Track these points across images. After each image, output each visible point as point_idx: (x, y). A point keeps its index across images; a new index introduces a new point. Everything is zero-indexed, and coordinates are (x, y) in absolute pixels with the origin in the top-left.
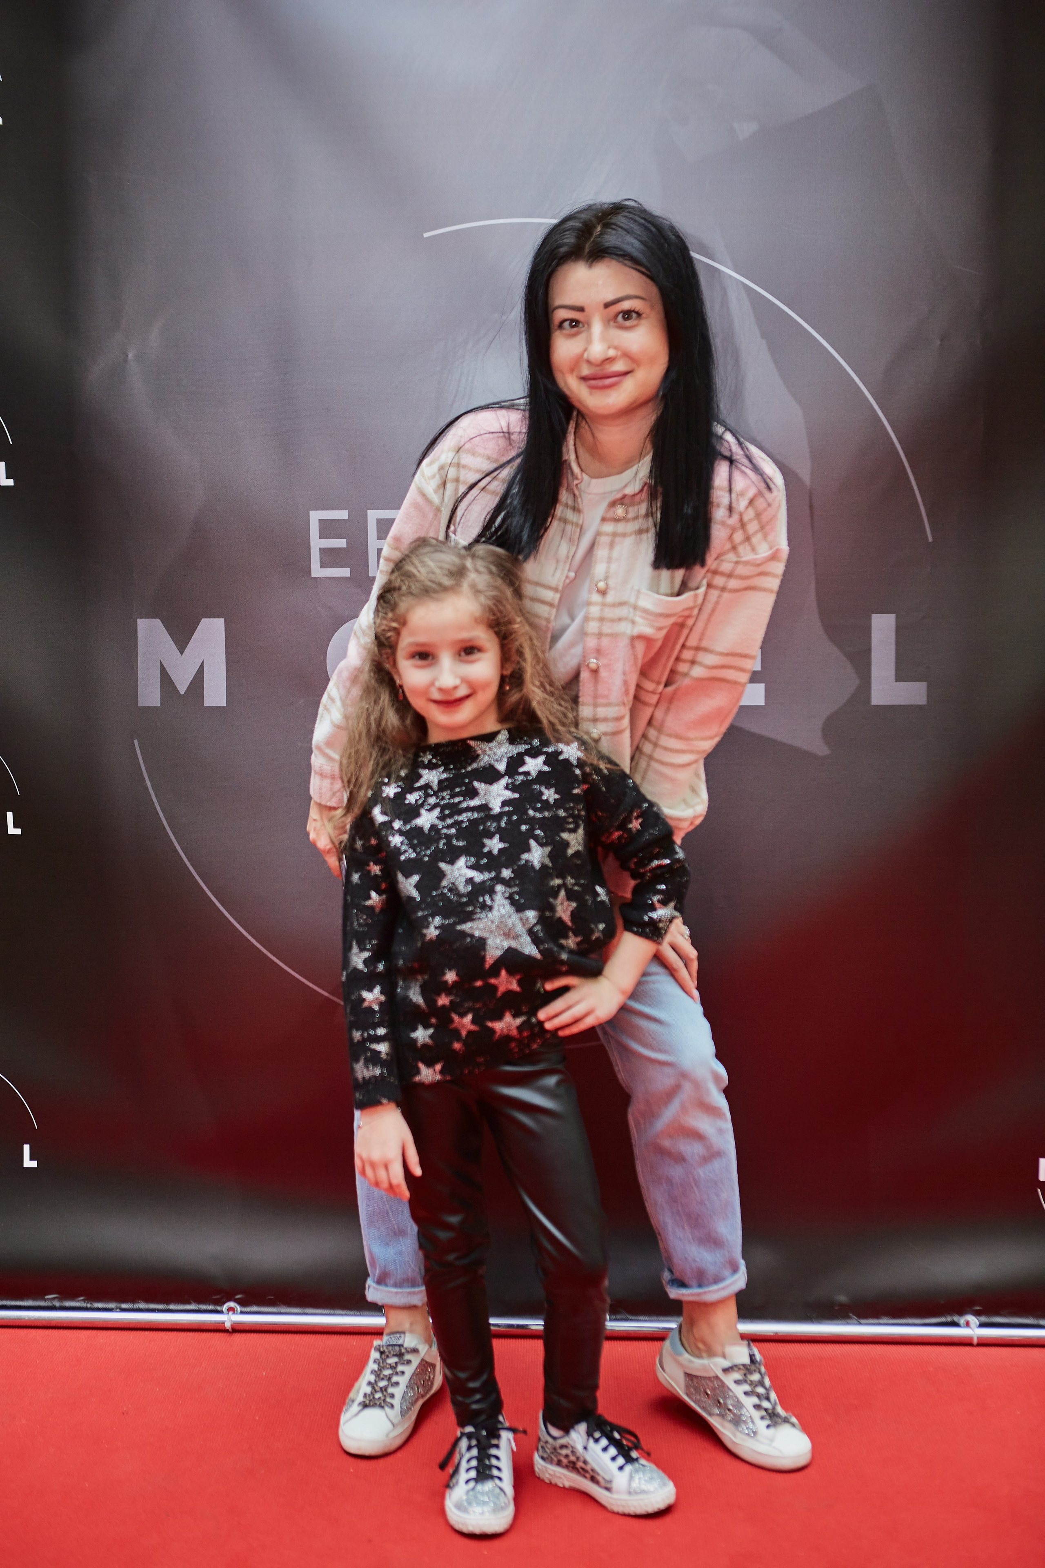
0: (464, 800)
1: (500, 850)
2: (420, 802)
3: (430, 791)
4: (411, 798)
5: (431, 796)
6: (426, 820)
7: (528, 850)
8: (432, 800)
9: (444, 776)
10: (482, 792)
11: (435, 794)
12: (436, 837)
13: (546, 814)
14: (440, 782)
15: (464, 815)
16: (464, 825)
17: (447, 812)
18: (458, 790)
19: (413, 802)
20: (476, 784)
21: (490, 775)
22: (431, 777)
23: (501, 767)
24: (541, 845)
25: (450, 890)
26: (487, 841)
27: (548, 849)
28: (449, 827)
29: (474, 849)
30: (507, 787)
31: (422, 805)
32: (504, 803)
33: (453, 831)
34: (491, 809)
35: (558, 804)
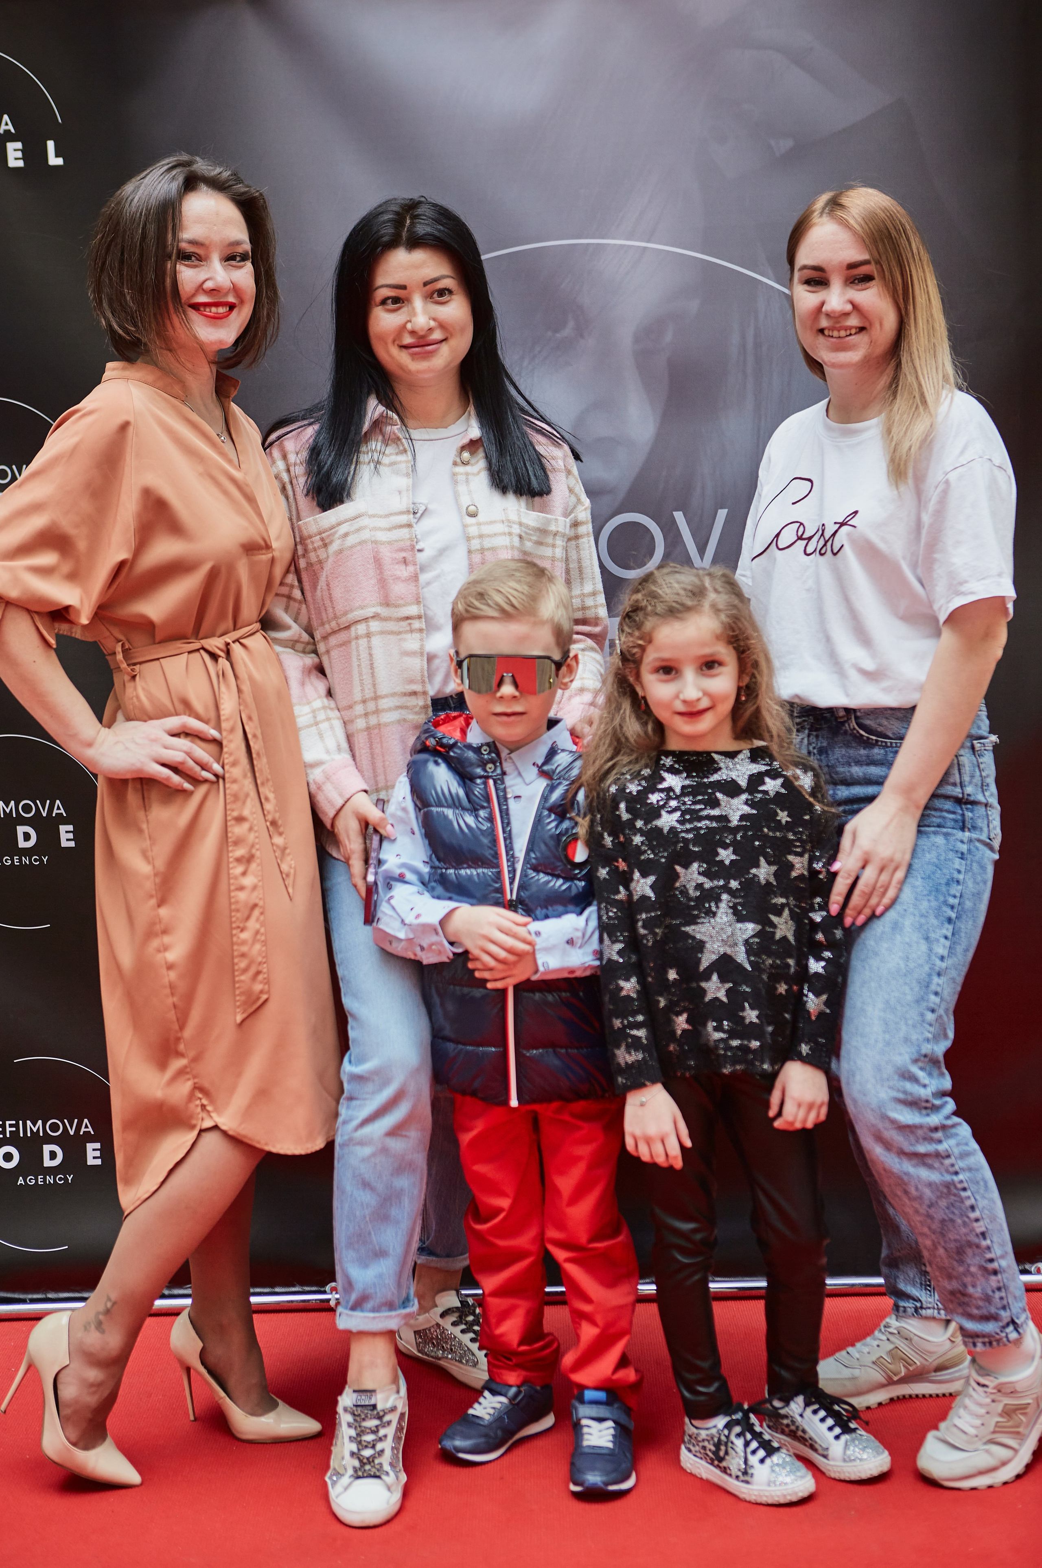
0: (705, 808)
1: (732, 861)
2: (661, 803)
3: (671, 794)
4: (654, 798)
5: (673, 799)
6: (667, 821)
7: (758, 866)
8: (673, 803)
9: (687, 782)
10: (723, 804)
11: (677, 798)
12: (674, 840)
13: (778, 834)
14: (683, 787)
15: (703, 823)
16: (702, 832)
17: (688, 817)
18: (700, 798)
19: (655, 802)
20: (719, 795)
21: (732, 789)
22: (674, 781)
23: (743, 783)
24: (769, 863)
25: (681, 892)
26: (721, 851)
27: (774, 868)
28: (688, 831)
29: (708, 856)
30: (746, 803)
31: (664, 806)
32: (743, 818)
33: (690, 836)
34: (729, 821)
35: (789, 827)
